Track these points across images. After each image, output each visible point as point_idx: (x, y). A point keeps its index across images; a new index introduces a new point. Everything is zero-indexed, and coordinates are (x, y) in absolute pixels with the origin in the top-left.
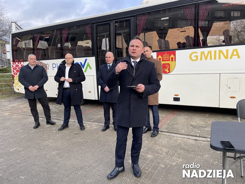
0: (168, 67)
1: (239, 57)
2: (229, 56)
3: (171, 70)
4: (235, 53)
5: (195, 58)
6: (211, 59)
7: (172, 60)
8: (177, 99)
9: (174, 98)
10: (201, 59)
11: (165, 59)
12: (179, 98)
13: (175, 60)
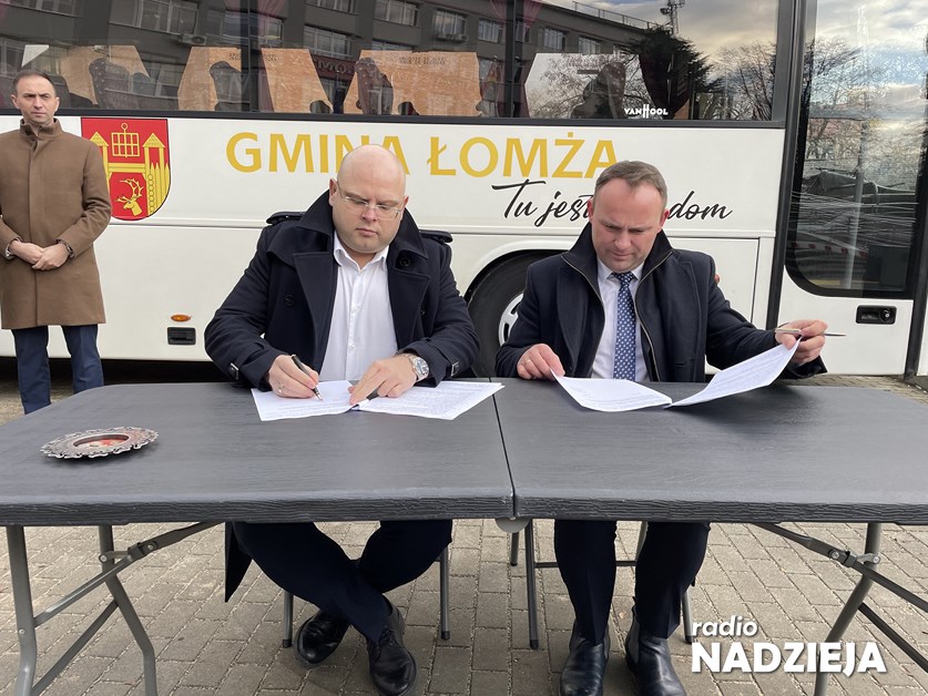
0: (137, 193)
6: (310, 168)
7: (154, 159)
9: (170, 330)
10: (273, 167)
11: (123, 152)
12: (192, 330)
13: (167, 160)
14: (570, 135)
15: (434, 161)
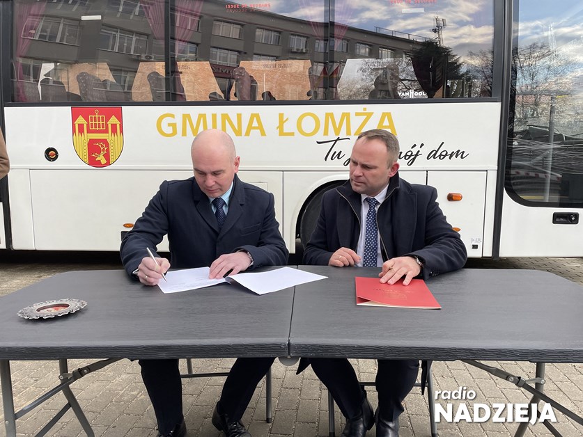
0: (103, 151)
1: (263, 134)
2: (244, 130)
4: (255, 124)
5: (169, 130)
7: (114, 131)
9: (123, 233)
10: (184, 134)
11: (96, 127)
13: (122, 131)
14: (365, 109)
15: (281, 127)
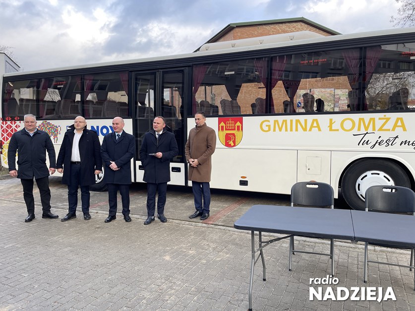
0: (233, 139)
1: (320, 130)
2: (308, 128)
3: (236, 142)
4: (315, 124)
5: (267, 129)
6: (286, 130)
7: (238, 129)
8: (244, 183)
9: (240, 181)
10: (274, 130)
11: (229, 127)
12: (247, 181)
13: (242, 129)
14: (385, 116)
15: (330, 126)
